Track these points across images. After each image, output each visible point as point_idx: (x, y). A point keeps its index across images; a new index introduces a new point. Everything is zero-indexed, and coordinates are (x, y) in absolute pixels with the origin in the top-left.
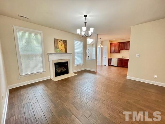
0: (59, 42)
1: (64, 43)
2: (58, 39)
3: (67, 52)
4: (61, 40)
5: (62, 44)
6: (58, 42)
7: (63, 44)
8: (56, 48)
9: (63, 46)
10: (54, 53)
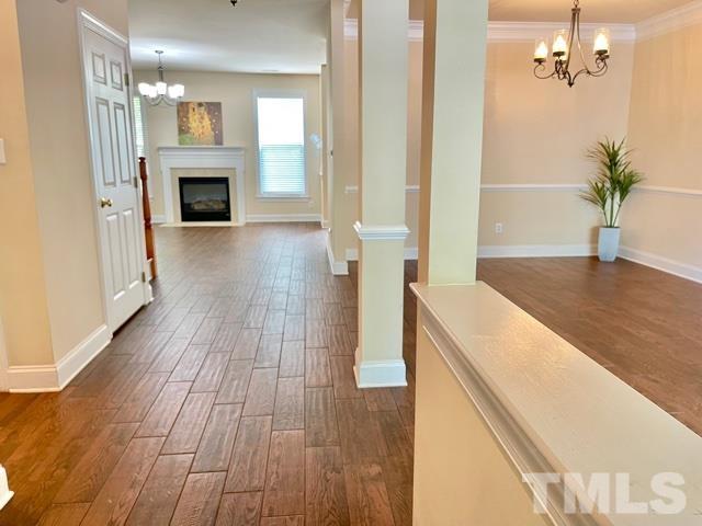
0: (191, 111)
1: (209, 113)
2: (188, 103)
3: (221, 144)
4: (200, 105)
5: (202, 118)
6: (188, 112)
7: (206, 117)
8: (183, 130)
9: (207, 122)
10: (177, 146)
